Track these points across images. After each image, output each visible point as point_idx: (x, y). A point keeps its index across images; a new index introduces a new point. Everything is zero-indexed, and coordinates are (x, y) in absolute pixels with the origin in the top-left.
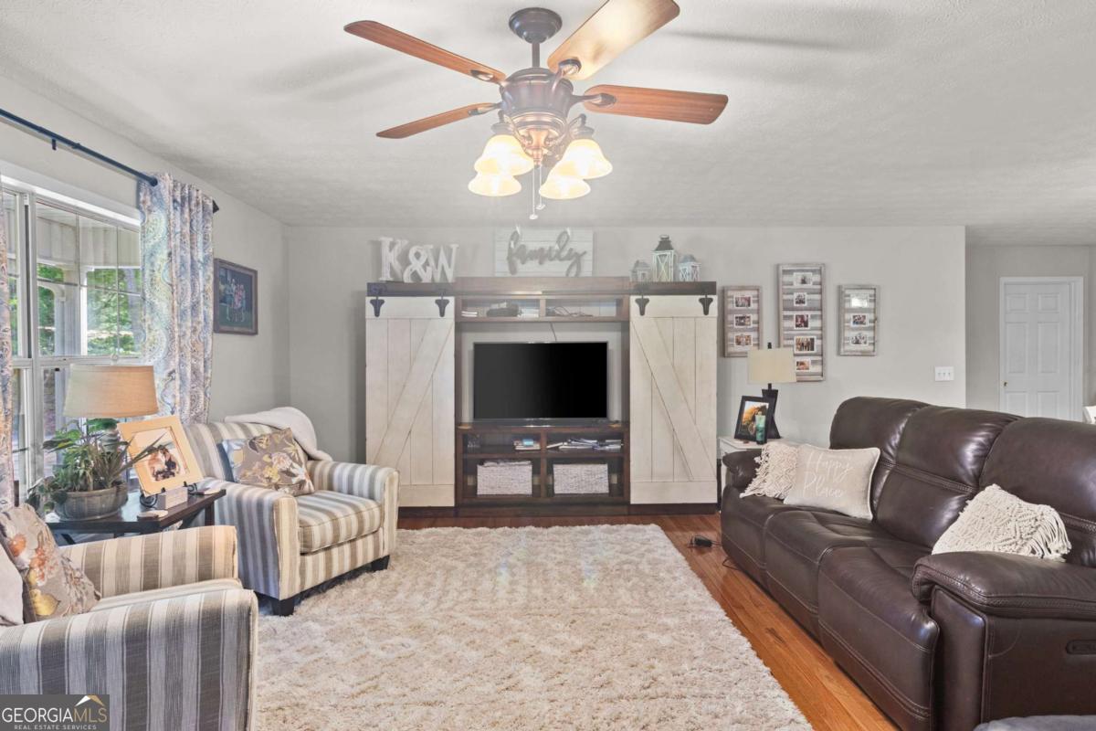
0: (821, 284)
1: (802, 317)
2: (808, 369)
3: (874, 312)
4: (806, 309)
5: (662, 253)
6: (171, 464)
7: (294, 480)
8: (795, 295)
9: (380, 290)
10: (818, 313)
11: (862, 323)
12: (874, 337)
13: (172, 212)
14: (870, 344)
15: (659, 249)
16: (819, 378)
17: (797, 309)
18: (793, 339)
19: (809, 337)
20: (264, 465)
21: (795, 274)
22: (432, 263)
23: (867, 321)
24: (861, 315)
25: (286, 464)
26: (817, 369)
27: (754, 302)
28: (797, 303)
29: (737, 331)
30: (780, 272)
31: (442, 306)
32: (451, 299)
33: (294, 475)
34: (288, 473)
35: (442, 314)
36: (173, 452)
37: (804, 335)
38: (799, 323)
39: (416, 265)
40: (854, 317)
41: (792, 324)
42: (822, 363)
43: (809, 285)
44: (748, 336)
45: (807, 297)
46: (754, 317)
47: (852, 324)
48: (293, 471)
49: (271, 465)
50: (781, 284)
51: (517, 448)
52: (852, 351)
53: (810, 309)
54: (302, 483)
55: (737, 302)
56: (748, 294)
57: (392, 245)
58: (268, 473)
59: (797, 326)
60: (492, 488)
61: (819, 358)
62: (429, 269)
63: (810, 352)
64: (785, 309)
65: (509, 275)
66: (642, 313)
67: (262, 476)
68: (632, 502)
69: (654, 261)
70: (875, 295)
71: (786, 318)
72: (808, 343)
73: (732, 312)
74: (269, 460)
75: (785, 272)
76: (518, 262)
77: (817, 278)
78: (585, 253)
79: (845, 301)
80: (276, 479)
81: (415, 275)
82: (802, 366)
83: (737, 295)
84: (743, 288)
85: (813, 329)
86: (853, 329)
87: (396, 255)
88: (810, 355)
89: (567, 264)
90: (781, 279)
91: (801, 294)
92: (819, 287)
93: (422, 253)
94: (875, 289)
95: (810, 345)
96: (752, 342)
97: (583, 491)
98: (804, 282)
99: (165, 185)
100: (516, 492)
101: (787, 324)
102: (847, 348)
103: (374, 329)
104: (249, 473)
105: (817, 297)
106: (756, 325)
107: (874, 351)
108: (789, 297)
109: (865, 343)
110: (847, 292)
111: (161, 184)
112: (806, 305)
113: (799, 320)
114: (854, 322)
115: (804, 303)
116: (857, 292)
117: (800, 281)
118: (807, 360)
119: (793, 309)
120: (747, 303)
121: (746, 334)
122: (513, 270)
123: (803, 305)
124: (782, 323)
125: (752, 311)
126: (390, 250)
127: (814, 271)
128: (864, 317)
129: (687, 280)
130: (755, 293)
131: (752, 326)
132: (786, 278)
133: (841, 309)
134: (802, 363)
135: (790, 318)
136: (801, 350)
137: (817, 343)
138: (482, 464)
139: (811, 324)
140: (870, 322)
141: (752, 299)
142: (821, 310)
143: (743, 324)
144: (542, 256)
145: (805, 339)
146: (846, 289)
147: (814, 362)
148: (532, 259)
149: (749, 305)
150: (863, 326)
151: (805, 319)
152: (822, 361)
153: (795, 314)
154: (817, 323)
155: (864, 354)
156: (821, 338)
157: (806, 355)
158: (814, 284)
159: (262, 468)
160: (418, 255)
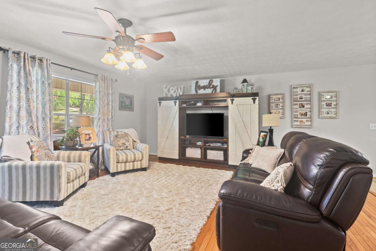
0: (310, 91)
1: (302, 104)
2: (305, 123)
3: (336, 101)
4: (303, 101)
5: (243, 84)
6: (90, 138)
7: (125, 146)
8: (299, 96)
9: (161, 99)
10: (309, 102)
11: (330, 106)
12: (336, 111)
13: (101, 82)
14: (334, 114)
15: (243, 83)
16: (310, 127)
17: (300, 101)
18: (298, 112)
19: (305, 112)
20: (118, 141)
21: (298, 88)
22: (177, 91)
23: (332, 105)
24: (330, 102)
25: (124, 142)
26: (309, 123)
27: (281, 99)
28: (299, 99)
29: (274, 109)
30: (292, 88)
31: (175, 103)
32: (178, 101)
33: (125, 144)
34: (124, 144)
35: (175, 105)
36: (91, 135)
37: (303, 111)
38: (301, 106)
39: (172, 92)
40: (326, 103)
41: (298, 107)
42: (311, 121)
43: (305, 92)
44: (279, 111)
45: (304, 96)
46: (281, 104)
47: (325, 106)
48: (125, 143)
49: (120, 141)
50: (292, 92)
51: (197, 144)
52: (325, 117)
53: (305, 101)
54: (127, 147)
55: (274, 99)
56: (279, 96)
57: (166, 88)
58: (119, 143)
59: (300, 107)
60: (190, 155)
61: (310, 119)
62: (175, 93)
63: (305, 117)
64: (294, 101)
65: (196, 93)
66: (232, 103)
67: (117, 144)
68: (229, 164)
69: (240, 87)
70: (336, 95)
71: (294, 104)
72: (305, 114)
73: (273, 103)
74: (119, 140)
75: (294, 88)
76: (198, 90)
77: (309, 89)
78: (217, 86)
79: (322, 98)
80: (120, 145)
81: (171, 95)
82: (302, 122)
83: (274, 97)
84: (277, 94)
85: (306, 108)
86: (326, 108)
87: (167, 90)
88: (306, 118)
89: (212, 89)
90: (292, 90)
91: (301, 95)
92: (309, 93)
93: (174, 89)
94: (336, 92)
95: (306, 114)
96: (281, 114)
97: (215, 159)
98: (302, 91)
99: (100, 76)
100: (196, 157)
101: (295, 107)
102: (323, 115)
103: (159, 109)
104: (114, 143)
105: (309, 96)
106: (282, 107)
107: (336, 117)
108: (296, 97)
109: (332, 113)
110: (323, 94)
111: (98, 76)
112: (303, 99)
113: (301, 105)
114: (326, 106)
115: (302, 99)
116: (327, 94)
117: (301, 91)
118: (304, 120)
119: (298, 101)
120: (278, 100)
121: (278, 110)
122: (197, 92)
123: (302, 100)
124: (293, 106)
125: (281, 103)
126: (165, 89)
127: (307, 87)
128: (331, 103)
129: (250, 92)
130: (282, 96)
131: (281, 107)
132: (295, 90)
133: (320, 101)
134: (302, 121)
135: (297, 104)
136: (301, 116)
137: (308, 113)
138: (187, 148)
139: (306, 106)
140: (334, 105)
141: (280, 98)
142: (310, 101)
143: (277, 107)
144: (205, 87)
145: (303, 112)
146: (322, 93)
147: (307, 121)
148: (202, 89)
149: (279, 100)
150: (331, 107)
151: (303, 105)
152: (311, 120)
153: (299, 103)
154: (309, 106)
155: (331, 118)
156: (310, 112)
157: (304, 118)
158: (307, 91)
159: (117, 142)
160: (172, 90)
